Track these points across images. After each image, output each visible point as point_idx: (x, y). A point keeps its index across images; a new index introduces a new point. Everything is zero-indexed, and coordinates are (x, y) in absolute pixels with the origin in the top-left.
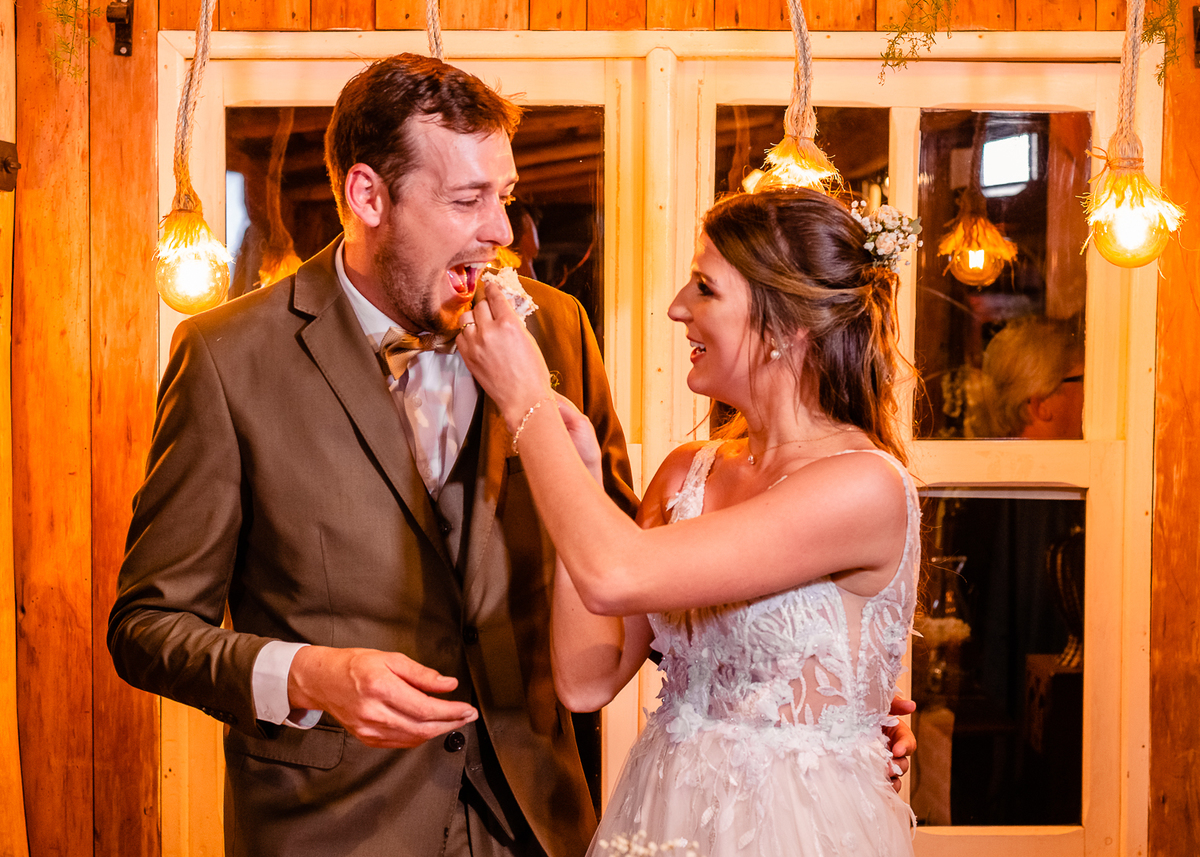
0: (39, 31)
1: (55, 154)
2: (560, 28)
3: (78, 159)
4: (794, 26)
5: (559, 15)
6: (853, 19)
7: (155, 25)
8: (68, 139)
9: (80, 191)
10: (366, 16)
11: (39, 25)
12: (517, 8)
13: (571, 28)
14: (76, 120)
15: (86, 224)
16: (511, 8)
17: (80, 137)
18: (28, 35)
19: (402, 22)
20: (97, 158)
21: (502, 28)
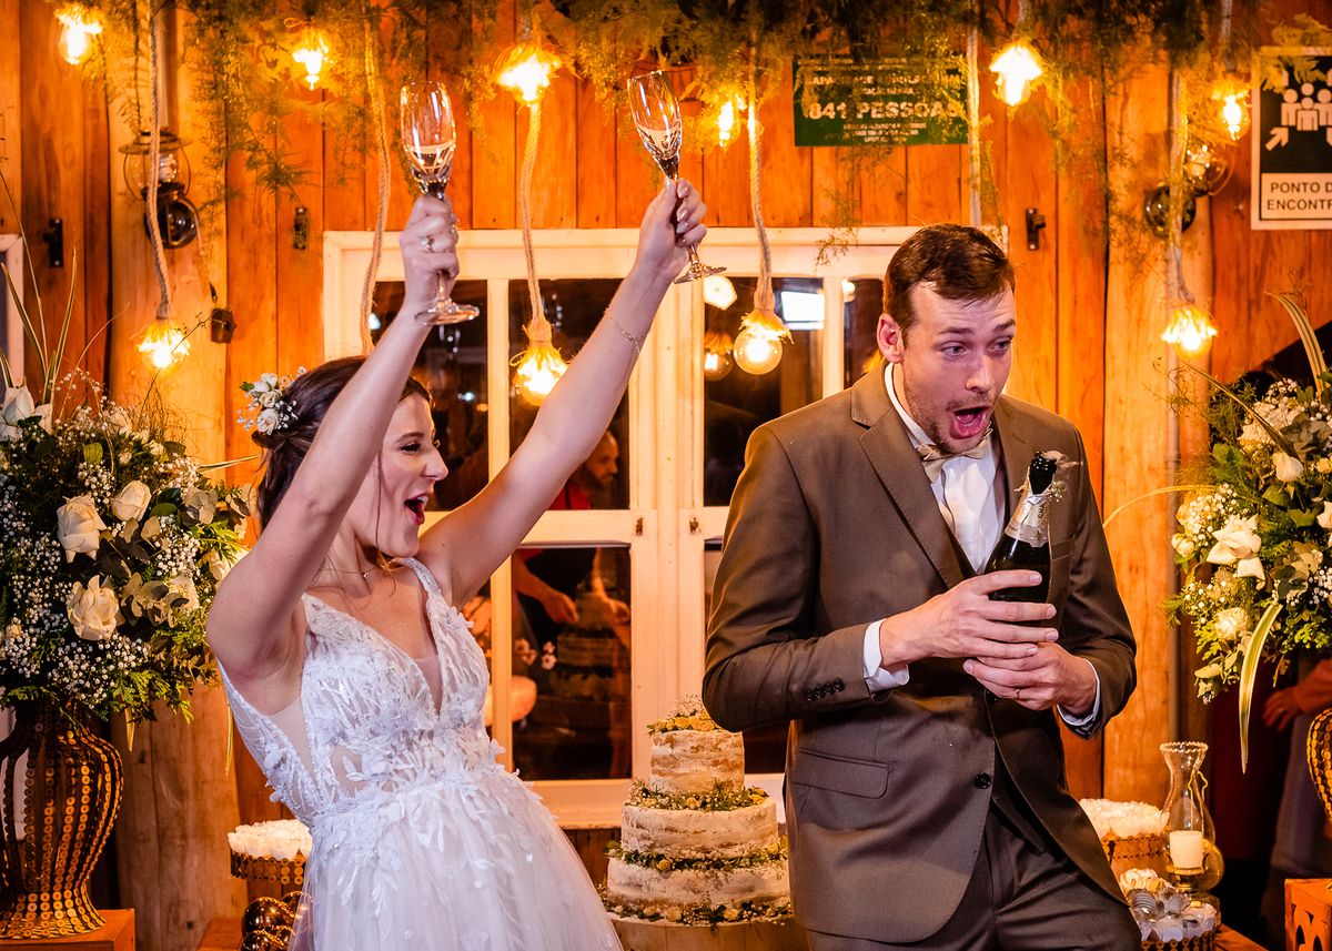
0: (243, 233)
1: (254, 316)
2: (598, 227)
3: (270, 319)
4: (756, 224)
5: (598, 219)
6: (797, 219)
7: (321, 227)
8: (263, 306)
9: (271, 342)
10: (466, 220)
11: (243, 229)
12: (569, 214)
13: (606, 227)
14: (268, 293)
15: (275, 364)
16: (565, 213)
17: (270, 305)
18: (236, 236)
19: (491, 224)
20: (282, 318)
21: (559, 227)
